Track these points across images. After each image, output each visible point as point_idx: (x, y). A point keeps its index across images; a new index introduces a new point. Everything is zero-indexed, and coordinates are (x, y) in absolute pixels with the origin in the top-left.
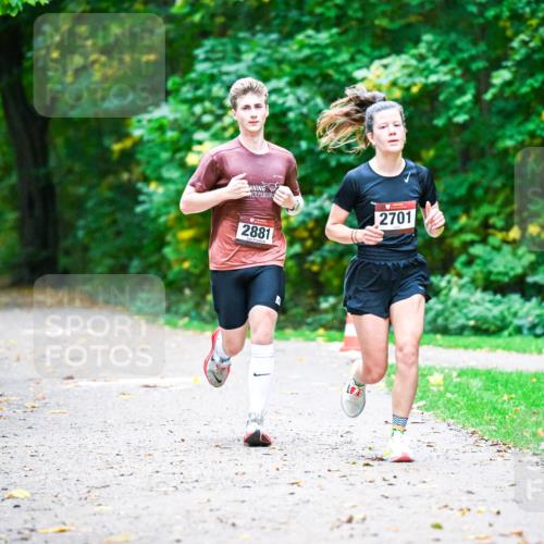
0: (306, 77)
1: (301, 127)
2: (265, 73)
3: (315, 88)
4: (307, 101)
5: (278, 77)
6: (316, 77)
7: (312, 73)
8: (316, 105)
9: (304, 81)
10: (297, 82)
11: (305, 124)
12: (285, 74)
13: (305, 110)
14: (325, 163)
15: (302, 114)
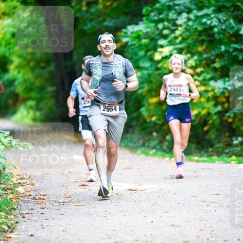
0: (225, 7)
1: (221, 36)
2: (200, 5)
3: (229, 14)
4: (225, 21)
5: (208, 7)
6: (230, 7)
7: (228, 5)
8: (231, 24)
9: (223, 10)
10: (219, 10)
11: (224, 35)
12: (212, 5)
13: (224, 27)
14: (236, 57)
15: (222, 29)
